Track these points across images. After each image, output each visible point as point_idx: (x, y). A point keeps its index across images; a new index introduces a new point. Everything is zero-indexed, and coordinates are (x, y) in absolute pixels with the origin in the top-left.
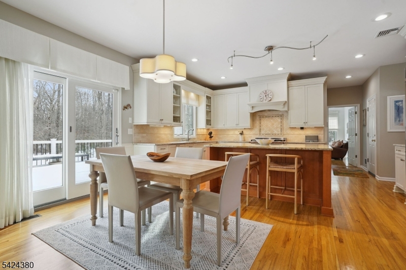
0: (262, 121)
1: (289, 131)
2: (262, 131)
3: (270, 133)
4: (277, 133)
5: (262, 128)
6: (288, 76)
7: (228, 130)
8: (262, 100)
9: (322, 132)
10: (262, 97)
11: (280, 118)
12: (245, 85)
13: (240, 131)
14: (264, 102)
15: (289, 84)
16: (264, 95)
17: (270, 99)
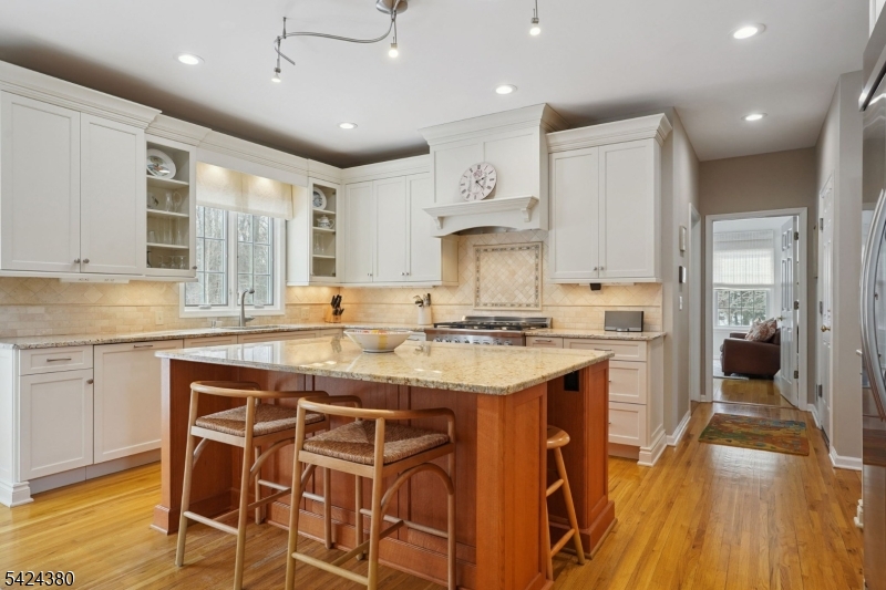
0: (482, 263)
1: (560, 297)
2: (481, 293)
3: (504, 301)
4: (524, 301)
5: (482, 285)
6: (540, 114)
7: (391, 289)
8: (466, 194)
9: (658, 300)
10: (466, 187)
11: (533, 253)
12: (423, 149)
13: (422, 296)
14: (472, 201)
15: (552, 141)
16: (474, 180)
17: (487, 192)
